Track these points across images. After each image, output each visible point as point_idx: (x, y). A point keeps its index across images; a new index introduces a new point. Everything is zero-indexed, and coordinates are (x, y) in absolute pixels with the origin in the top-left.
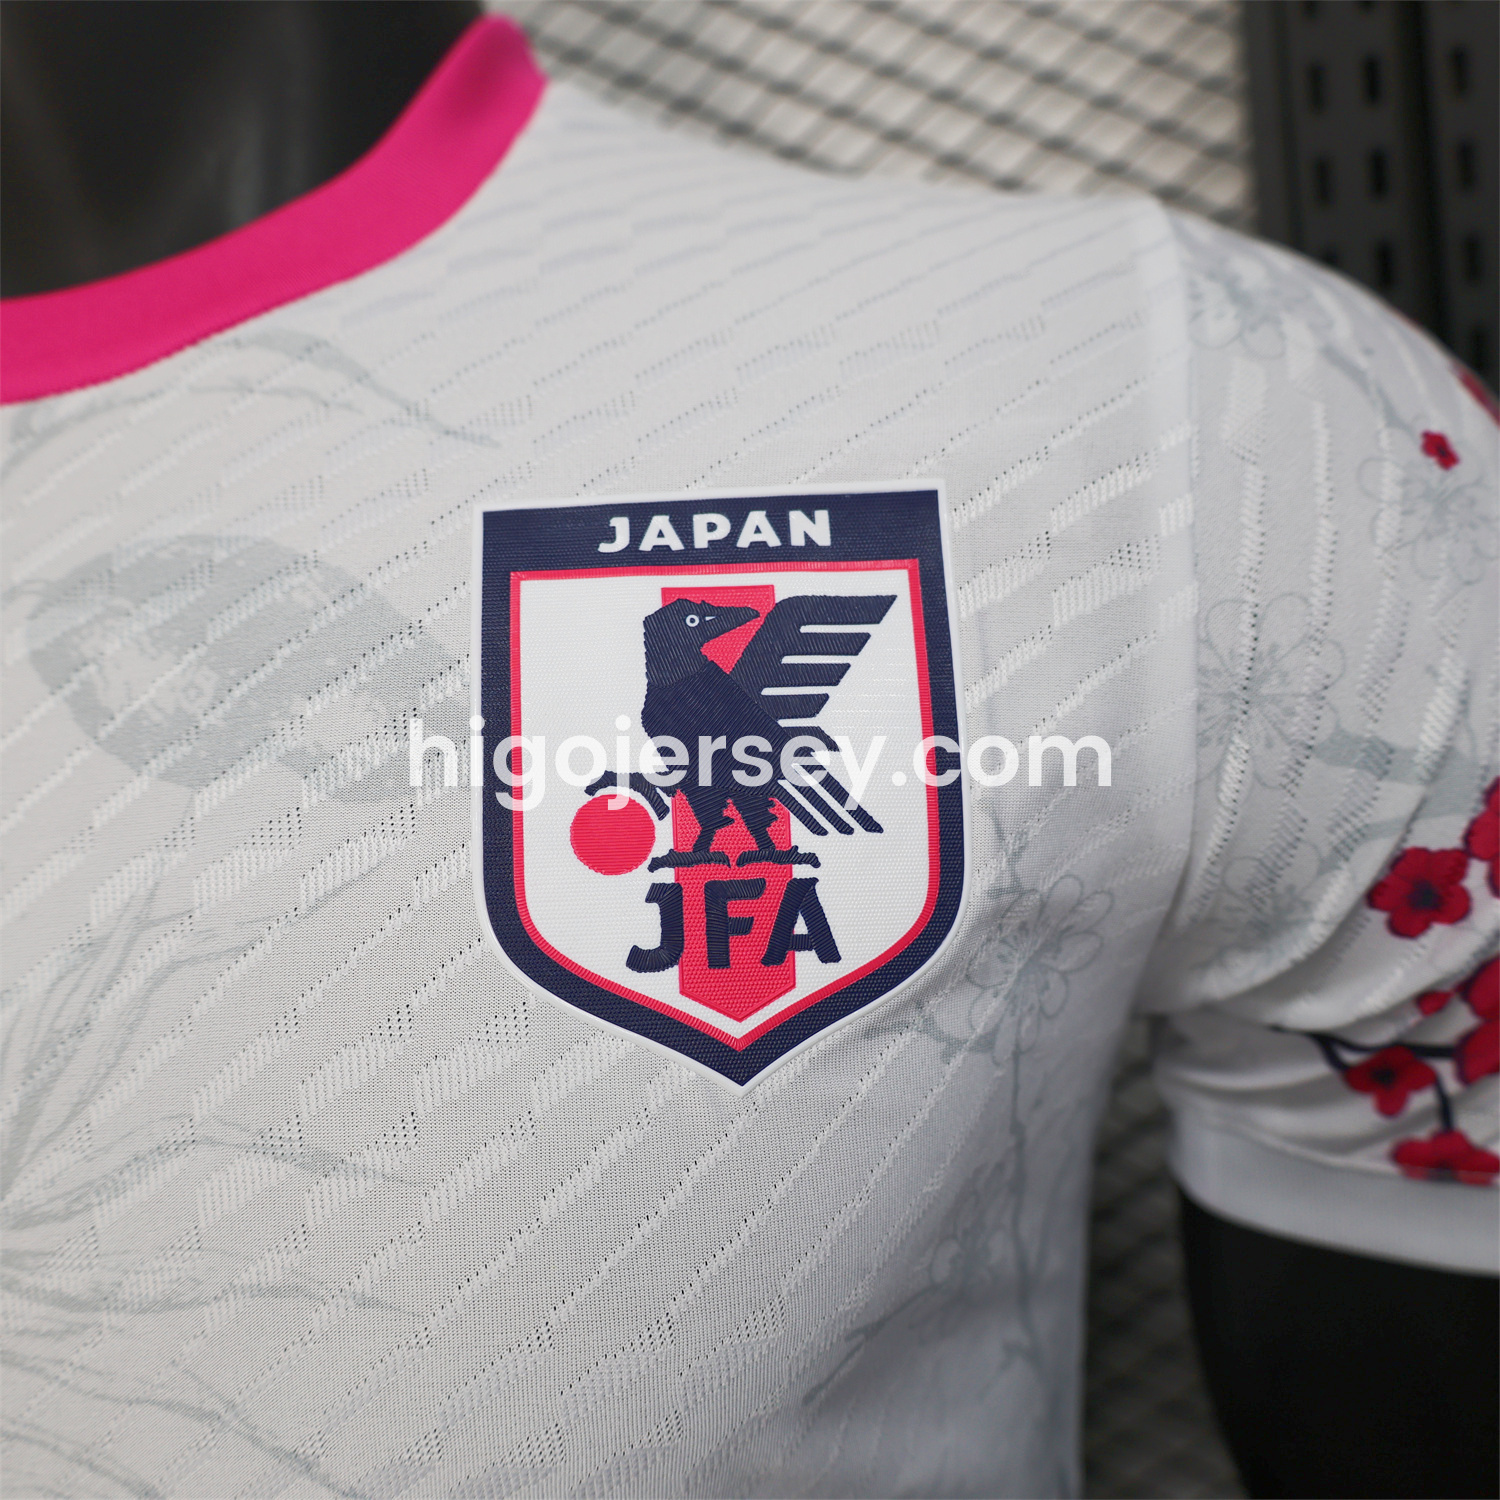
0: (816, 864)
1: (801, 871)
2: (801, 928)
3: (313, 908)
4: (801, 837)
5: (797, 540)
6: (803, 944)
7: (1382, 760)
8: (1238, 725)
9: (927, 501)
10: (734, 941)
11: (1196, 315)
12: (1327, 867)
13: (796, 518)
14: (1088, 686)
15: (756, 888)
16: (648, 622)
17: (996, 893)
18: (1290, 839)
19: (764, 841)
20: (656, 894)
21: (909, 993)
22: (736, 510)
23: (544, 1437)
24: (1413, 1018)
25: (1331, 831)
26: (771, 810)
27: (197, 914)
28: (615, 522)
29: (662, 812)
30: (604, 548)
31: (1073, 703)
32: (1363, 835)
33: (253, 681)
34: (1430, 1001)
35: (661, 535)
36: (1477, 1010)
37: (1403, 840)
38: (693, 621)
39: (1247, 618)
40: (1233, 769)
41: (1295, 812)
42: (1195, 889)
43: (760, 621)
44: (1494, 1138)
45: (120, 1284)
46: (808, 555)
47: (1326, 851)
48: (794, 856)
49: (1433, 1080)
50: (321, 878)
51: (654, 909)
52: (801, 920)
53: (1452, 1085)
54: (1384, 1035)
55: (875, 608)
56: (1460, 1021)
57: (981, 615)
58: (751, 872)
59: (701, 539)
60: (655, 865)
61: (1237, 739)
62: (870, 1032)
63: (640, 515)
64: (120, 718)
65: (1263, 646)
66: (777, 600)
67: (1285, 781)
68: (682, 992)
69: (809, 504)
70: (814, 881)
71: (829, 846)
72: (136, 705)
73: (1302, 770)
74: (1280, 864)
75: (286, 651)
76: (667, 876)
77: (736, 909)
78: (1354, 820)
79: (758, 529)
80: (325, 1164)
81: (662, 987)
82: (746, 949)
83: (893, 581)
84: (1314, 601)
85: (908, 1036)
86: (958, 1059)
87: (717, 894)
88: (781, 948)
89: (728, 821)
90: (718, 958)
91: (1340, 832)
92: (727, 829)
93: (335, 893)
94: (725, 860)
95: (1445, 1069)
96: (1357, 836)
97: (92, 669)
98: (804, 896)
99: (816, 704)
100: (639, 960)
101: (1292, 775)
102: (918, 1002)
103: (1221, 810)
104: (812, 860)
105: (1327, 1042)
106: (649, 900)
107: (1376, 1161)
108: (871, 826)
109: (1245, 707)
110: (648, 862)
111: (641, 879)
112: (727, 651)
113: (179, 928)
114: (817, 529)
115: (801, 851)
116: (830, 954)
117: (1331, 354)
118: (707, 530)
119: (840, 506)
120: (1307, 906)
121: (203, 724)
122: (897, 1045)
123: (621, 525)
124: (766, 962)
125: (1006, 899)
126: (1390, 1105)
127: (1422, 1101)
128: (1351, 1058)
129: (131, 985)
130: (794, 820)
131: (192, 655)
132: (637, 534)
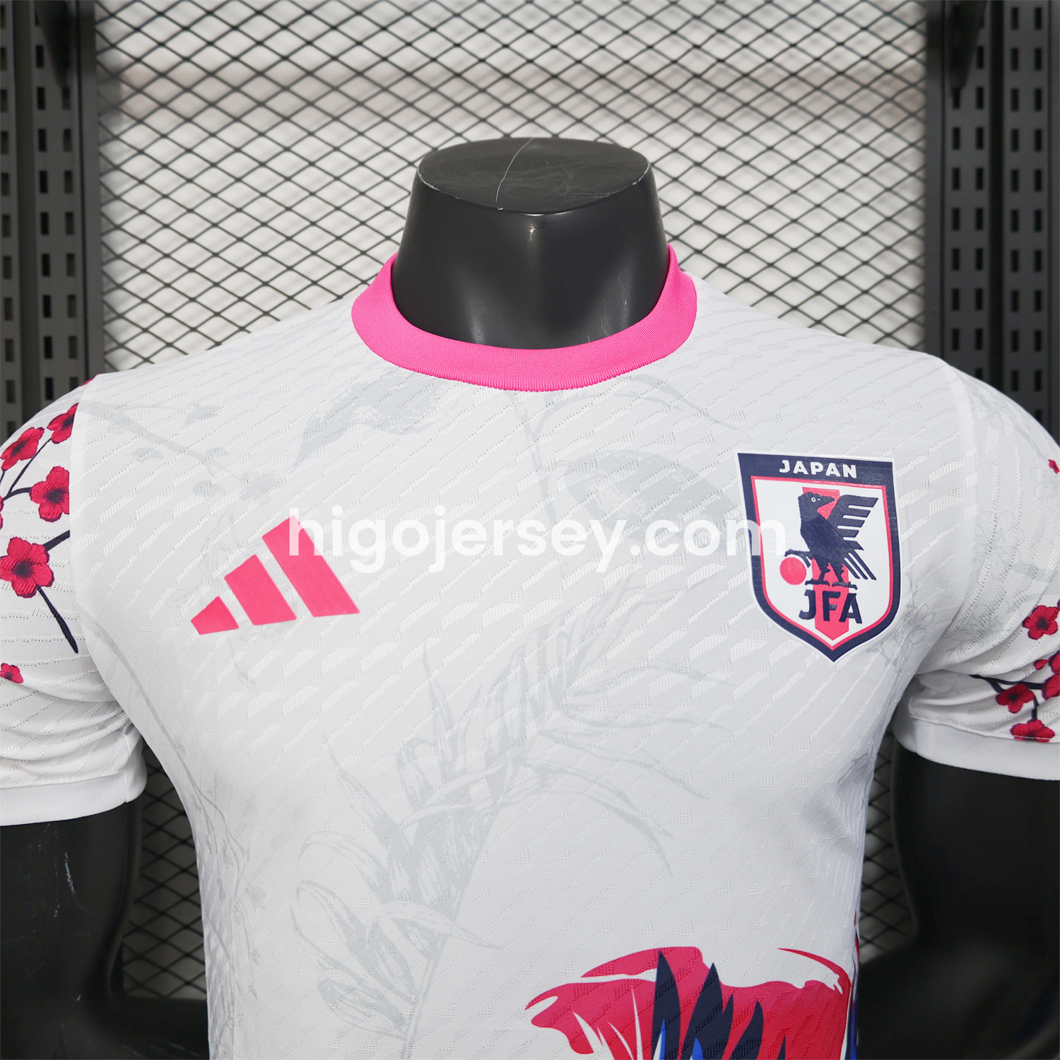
0: (856, 589)
1: (852, 591)
2: (851, 610)
3: (692, 588)
4: (851, 579)
5: (846, 475)
6: (851, 616)
7: (1033, 572)
8: (988, 556)
9: (889, 465)
10: (831, 612)
11: (973, 409)
12: (1011, 610)
13: (845, 466)
14: (939, 537)
15: (837, 595)
16: (800, 498)
17: (908, 606)
18: (1000, 599)
19: (841, 580)
20: (808, 593)
21: (880, 639)
22: (825, 462)
23: (768, 778)
24: (1032, 670)
25: (1014, 597)
26: (843, 568)
27: (648, 587)
28: (784, 462)
29: (808, 565)
30: (781, 471)
31: (934, 542)
32: (1025, 599)
33: (661, 506)
34: (1039, 664)
35: (800, 468)
36: (1053, 670)
37: (1038, 602)
38: (813, 500)
39: (993, 518)
40: (984, 571)
41: (1003, 589)
42: (960, 616)
43: (836, 502)
44: (1051, 723)
45: (616, 717)
46: (849, 480)
47: (1011, 604)
48: (850, 585)
49: (1034, 698)
50: (695, 578)
51: (807, 598)
52: (851, 608)
53: (1040, 699)
54: (1019, 677)
55: (872, 502)
56: (1047, 673)
57: (906, 508)
58: (836, 589)
59: (814, 472)
60: (807, 583)
61: (986, 560)
62: (868, 650)
63: (793, 460)
64: (608, 515)
65: (998, 528)
66: (841, 495)
67: (1001, 577)
68: (816, 628)
69: (850, 462)
70: (856, 594)
71: (860, 582)
72: (614, 511)
73: (1007, 574)
74: (995, 608)
75: (673, 496)
76: (811, 587)
77: (832, 601)
78: (1023, 594)
79: (832, 470)
80: (698, 676)
81: (809, 625)
82: (835, 615)
83: (877, 492)
84: (1015, 514)
85: (878, 654)
86: (889, 666)
87: (826, 595)
88: (844, 617)
89: (829, 570)
90: (827, 618)
91: (1017, 597)
92: (828, 573)
93: (701, 582)
94: (828, 584)
95: (1038, 693)
96: (1023, 599)
97: (594, 496)
98: (851, 599)
99: (855, 534)
100: (802, 615)
101: (1004, 575)
102: (881, 642)
103: (978, 586)
104: (855, 587)
105: (994, 682)
106: (805, 595)
107: (1005, 732)
108: (873, 578)
109: (990, 549)
110: (804, 582)
111: (803, 587)
112: (825, 512)
113: (640, 591)
114: (851, 471)
115: (852, 583)
116: (859, 621)
117: (1017, 428)
118: (816, 468)
119: (858, 464)
120: (1001, 624)
121: (644, 519)
122: (875, 656)
123: (786, 463)
124: (840, 620)
125: (910, 609)
126: (1014, 709)
127: (1029, 706)
128: (1005, 687)
129: (622, 610)
130: (849, 572)
131: (635, 494)
132: (792, 467)
